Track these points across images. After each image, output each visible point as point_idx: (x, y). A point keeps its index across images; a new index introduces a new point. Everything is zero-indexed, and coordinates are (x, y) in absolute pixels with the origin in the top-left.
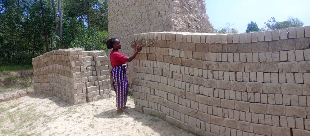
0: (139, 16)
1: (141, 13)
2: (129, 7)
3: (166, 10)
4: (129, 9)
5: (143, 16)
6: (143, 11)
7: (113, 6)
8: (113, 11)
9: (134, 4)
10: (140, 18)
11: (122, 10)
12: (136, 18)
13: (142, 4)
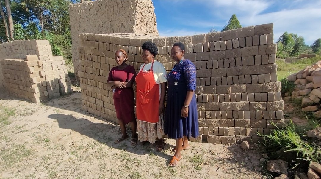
0: (101, 25)
1: (103, 23)
2: (91, 16)
3: (129, 22)
4: (91, 18)
5: (106, 25)
6: (106, 20)
7: (74, 14)
8: (75, 17)
9: (96, 14)
10: (102, 27)
11: (84, 18)
12: (99, 26)
13: (104, 15)
